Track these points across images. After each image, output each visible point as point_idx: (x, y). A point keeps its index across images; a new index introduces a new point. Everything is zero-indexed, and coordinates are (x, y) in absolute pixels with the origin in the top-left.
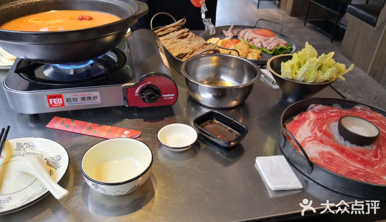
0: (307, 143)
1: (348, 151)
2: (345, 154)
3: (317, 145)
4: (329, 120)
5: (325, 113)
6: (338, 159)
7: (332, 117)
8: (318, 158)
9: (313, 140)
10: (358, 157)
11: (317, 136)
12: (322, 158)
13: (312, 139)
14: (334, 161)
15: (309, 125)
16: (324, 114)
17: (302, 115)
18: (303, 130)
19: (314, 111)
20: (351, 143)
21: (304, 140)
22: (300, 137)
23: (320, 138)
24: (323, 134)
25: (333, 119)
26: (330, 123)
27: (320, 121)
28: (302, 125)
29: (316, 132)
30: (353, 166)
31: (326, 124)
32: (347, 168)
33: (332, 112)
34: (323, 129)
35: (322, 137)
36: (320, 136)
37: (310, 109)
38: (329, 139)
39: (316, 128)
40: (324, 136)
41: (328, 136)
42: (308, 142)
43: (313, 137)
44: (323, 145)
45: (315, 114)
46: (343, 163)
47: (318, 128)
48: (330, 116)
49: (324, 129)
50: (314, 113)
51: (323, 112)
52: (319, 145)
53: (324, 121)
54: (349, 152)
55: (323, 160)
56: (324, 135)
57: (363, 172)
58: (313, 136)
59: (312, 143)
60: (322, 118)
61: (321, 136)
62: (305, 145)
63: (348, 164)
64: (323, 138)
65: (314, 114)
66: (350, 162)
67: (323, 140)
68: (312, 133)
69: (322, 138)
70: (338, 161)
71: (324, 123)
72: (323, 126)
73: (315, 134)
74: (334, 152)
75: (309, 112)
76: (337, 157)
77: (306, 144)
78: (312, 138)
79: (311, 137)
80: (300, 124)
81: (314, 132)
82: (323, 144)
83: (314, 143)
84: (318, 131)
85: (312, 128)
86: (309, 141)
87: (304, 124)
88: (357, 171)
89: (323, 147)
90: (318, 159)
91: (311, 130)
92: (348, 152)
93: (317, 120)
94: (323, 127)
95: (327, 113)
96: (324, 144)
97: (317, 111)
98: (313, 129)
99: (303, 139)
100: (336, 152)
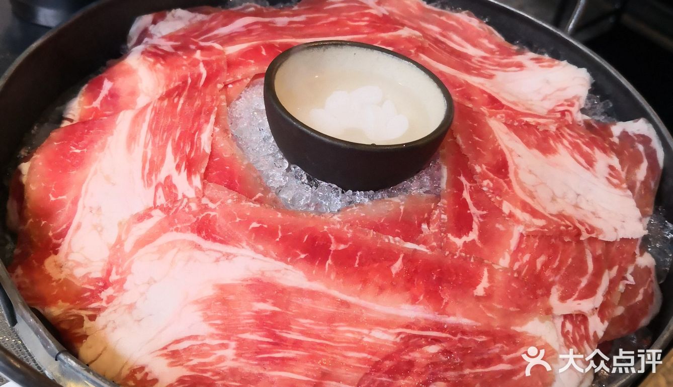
0: (136, 256)
1: (340, 240)
2: (329, 262)
3: (189, 259)
4: (220, 86)
5: (202, 49)
6: (307, 303)
7: (232, 64)
8: (204, 338)
9: (162, 229)
10: (390, 255)
11: (180, 197)
12: (228, 331)
13: (160, 223)
14: (288, 328)
15: (132, 138)
16: (198, 55)
17: (100, 85)
18: (107, 178)
19: (155, 47)
20: (345, 189)
21: (120, 242)
22: (95, 227)
23: (194, 207)
24: (206, 177)
25: (239, 77)
26: (229, 102)
27: (181, 101)
28: (103, 148)
29: (168, 178)
30: (385, 324)
31: (213, 118)
32: (358, 346)
33: (230, 39)
34: (198, 149)
35: (205, 201)
36: (191, 194)
37: (139, 42)
38: (239, 200)
39: (169, 149)
40: (214, 190)
41: (231, 187)
42: (142, 251)
43: (162, 208)
44: (218, 246)
45: (159, 66)
46: (331, 319)
47: (177, 149)
48: (223, 64)
49: (208, 150)
50: (152, 60)
51: (193, 47)
52: (197, 254)
53: (198, 103)
54: (345, 243)
55: (233, 344)
56: (212, 185)
57: (436, 341)
58: (158, 203)
59: (162, 251)
60: (189, 81)
61: (201, 195)
62: (129, 271)
63: (356, 321)
64: (211, 205)
65: (152, 67)
66: (362, 302)
67: (212, 214)
68: (153, 188)
69: (206, 208)
70: (306, 318)
71: (198, 114)
72: (200, 129)
73: (169, 186)
74: (278, 271)
75: (134, 60)
76: (300, 292)
77: (129, 268)
78: (158, 215)
79: (150, 216)
80: (92, 142)
81: (162, 177)
82: (215, 240)
83: (173, 244)
84: (178, 167)
85: (149, 156)
86: (142, 243)
87: (110, 139)
88: (410, 343)
89: (217, 260)
90: (207, 341)
91: (144, 168)
92: (342, 247)
93: (166, 103)
94: (199, 138)
95: (210, 49)
96: (222, 242)
97: (167, 46)
98: (152, 162)
99: (111, 237)
100: (290, 267)
